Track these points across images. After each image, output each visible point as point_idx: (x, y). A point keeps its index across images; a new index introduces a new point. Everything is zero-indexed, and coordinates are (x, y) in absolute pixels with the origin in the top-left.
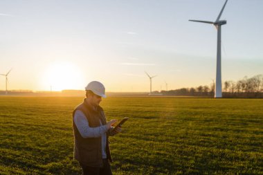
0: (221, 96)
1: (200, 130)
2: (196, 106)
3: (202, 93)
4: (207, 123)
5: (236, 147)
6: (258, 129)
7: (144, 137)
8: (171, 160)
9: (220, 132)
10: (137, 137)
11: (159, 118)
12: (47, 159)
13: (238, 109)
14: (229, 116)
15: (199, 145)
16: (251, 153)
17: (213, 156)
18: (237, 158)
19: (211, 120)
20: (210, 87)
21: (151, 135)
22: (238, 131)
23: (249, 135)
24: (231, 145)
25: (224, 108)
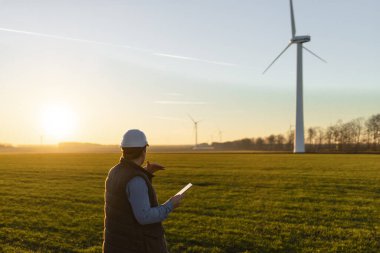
0: (303, 150)
1: (281, 201)
2: (268, 165)
3: (274, 146)
4: (290, 191)
5: (333, 224)
6: (360, 199)
7: (205, 211)
8: (250, 240)
9: (310, 204)
10: (196, 212)
11: (219, 185)
12: (84, 242)
13: (330, 169)
14: (319, 180)
15: (284, 221)
16: (354, 230)
17: (304, 235)
18: (336, 237)
19: (295, 187)
20: (286, 137)
21: (215, 208)
22: (334, 202)
23: (348, 208)
24: (326, 221)
25: (311, 169)
